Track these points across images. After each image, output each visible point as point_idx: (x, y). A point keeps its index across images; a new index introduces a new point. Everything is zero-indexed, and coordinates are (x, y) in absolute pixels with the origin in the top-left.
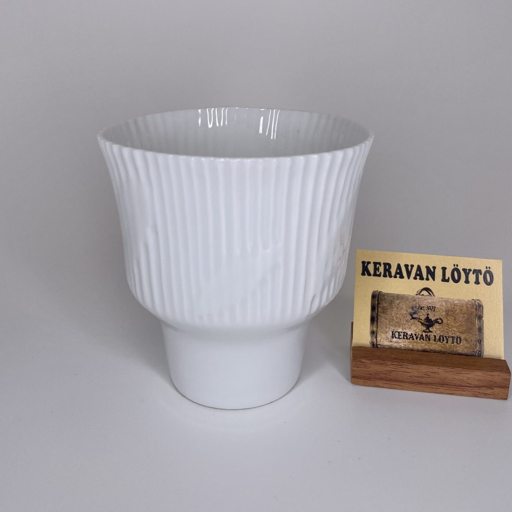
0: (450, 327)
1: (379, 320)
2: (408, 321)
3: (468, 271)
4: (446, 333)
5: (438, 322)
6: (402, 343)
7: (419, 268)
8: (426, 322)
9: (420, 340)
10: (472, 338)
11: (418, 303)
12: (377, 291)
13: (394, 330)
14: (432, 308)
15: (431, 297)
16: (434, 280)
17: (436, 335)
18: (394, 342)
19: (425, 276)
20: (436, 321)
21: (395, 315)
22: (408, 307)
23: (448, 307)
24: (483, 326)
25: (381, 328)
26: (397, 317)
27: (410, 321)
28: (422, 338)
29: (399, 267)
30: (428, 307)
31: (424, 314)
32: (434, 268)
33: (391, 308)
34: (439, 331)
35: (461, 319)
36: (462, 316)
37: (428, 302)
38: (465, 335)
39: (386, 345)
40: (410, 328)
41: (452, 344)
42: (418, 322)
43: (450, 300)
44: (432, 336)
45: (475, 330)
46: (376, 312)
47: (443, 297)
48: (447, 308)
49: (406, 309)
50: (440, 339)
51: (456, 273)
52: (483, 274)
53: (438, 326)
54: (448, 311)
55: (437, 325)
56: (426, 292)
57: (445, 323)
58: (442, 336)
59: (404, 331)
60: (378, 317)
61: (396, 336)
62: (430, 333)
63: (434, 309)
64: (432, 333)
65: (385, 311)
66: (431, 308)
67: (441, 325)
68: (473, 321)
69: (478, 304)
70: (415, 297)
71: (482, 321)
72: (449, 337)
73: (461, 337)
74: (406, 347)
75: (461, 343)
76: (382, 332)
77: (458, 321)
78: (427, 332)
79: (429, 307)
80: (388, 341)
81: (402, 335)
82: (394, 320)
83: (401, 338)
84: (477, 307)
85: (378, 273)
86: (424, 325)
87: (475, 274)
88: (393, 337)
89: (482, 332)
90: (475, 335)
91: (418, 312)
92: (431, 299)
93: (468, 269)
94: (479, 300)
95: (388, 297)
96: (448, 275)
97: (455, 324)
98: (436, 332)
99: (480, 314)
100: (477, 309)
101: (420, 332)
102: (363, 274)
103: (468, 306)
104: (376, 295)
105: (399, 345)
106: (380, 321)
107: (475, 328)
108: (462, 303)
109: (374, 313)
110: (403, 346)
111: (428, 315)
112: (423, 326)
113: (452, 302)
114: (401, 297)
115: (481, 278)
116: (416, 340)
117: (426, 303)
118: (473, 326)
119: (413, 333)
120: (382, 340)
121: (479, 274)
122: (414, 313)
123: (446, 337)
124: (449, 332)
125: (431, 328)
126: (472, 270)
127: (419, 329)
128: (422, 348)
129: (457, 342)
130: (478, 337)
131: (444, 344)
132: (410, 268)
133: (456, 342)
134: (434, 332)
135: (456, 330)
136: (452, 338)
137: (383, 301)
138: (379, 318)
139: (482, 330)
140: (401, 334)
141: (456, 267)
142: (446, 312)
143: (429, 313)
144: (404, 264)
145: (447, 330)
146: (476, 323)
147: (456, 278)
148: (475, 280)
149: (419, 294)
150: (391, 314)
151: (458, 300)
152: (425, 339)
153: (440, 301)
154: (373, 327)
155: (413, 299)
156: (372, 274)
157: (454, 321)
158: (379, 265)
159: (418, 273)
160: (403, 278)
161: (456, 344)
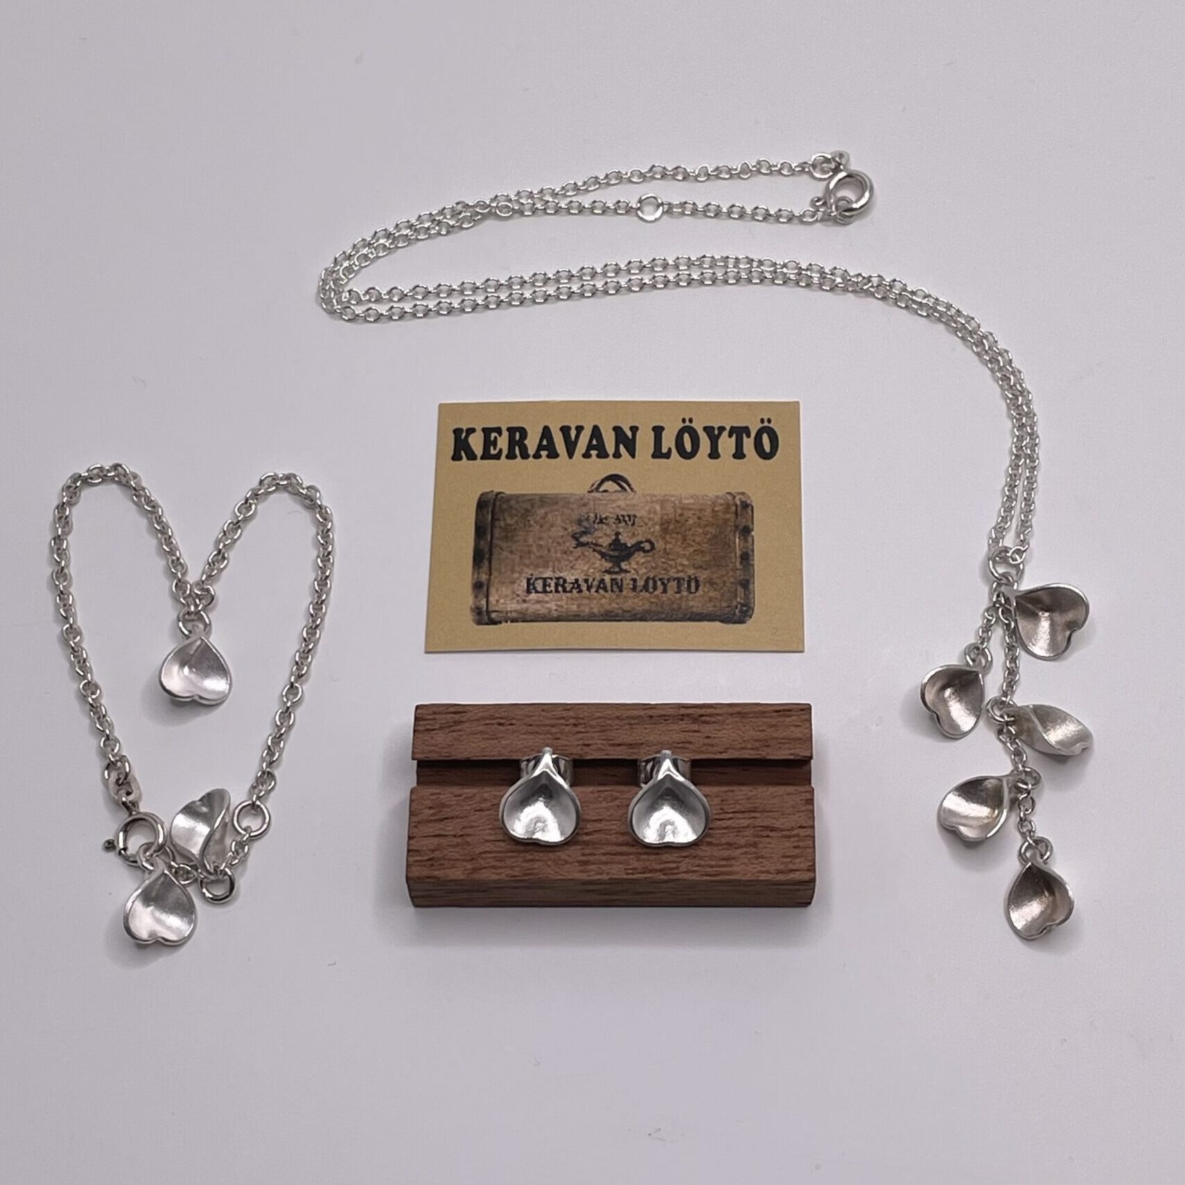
0: (670, 557)
1: (494, 556)
2: (568, 553)
3: (716, 432)
4: (663, 572)
5: (643, 550)
6: (553, 603)
7: (596, 432)
8: (612, 550)
9: (597, 591)
10: (725, 578)
11: (595, 509)
12: (492, 491)
13: (532, 575)
14: (629, 519)
15: (626, 495)
16: (633, 456)
17: (637, 578)
18: (533, 602)
19: (610, 449)
20: (638, 547)
21: (534, 542)
22: (567, 521)
23: (668, 514)
24: (753, 551)
25: (500, 573)
26: (540, 547)
27: (572, 552)
29: (546, 432)
30: (618, 516)
31: (608, 533)
32: (634, 429)
33: (525, 526)
34: (646, 568)
35: (700, 539)
36: (702, 531)
37: (619, 507)
38: (708, 572)
39: (511, 612)
40: (572, 567)
41: (678, 595)
42: (592, 553)
43: (673, 499)
44: (628, 581)
45: (733, 560)
46: (487, 539)
47: (654, 493)
48: (665, 517)
50: (646, 587)
51: (686, 437)
52: (753, 435)
53: (643, 557)
54: (668, 523)
55: (639, 555)
56: (615, 485)
57: (660, 550)
58: (653, 579)
59: (557, 576)
60: (494, 550)
61: (537, 589)
62: (623, 575)
63: (634, 520)
64: (628, 574)
65: (510, 535)
66: (627, 519)
67: (651, 554)
68: (729, 539)
69: (742, 502)
70: (586, 496)
71: (750, 539)
72: (668, 579)
73: (698, 579)
74: (563, 610)
75: (700, 592)
76: (503, 583)
77: (693, 544)
78: (616, 573)
79: (621, 518)
80: (518, 601)
81: (553, 584)
82: (534, 554)
83: (551, 592)
84: (739, 509)
85: (493, 452)
86: (608, 558)
87: (734, 435)
88: (528, 592)
89: (752, 563)
90: (732, 570)
91: (593, 530)
92: (625, 499)
93: (716, 426)
94: (743, 494)
95: (518, 503)
96: (668, 442)
97: (684, 549)
98: (637, 572)
99: (743, 525)
100: (739, 512)
101: (597, 574)
102: (456, 457)
103: (716, 509)
104: (488, 501)
105: (542, 606)
106: (499, 559)
107: (733, 555)
108: (702, 502)
109: (482, 542)
110: (554, 608)
111: (617, 534)
112: (606, 560)
113: (677, 502)
114: (551, 499)
115: (748, 444)
116: (587, 593)
117: (613, 508)
118: (729, 550)
119: (581, 578)
120: (502, 601)
121: (744, 435)
122: (582, 532)
123: (660, 580)
124: (669, 568)
125: (626, 563)
126: (728, 428)
127: (595, 569)
128: (602, 610)
129: (689, 590)
130: (740, 576)
131: (657, 596)
132: (573, 433)
133: (685, 589)
134: (633, 571)
135: (686, 563)
136: (676, 581)
137: (506, 513)
138: (496, 551)
139: (751, 558)
140: (550, 583)
141: (687, 423)
142: (662, 524)
143: (621, 530)
144: (560, 426)
145: (665, 565)
146: (735, 543)
147: (688, 446)
148: (733, 451)
149: (597, 489)
150: (525, 541)
151: (692, 497)
152: (609, 588)
153: (647, 502)
154: (479, 574)
155: (582, 502)
156: (479, 456)
157: (682, 543)
158: (496, 434)
159: (595, 442)
160: (556, 455)
161: (687, 593)
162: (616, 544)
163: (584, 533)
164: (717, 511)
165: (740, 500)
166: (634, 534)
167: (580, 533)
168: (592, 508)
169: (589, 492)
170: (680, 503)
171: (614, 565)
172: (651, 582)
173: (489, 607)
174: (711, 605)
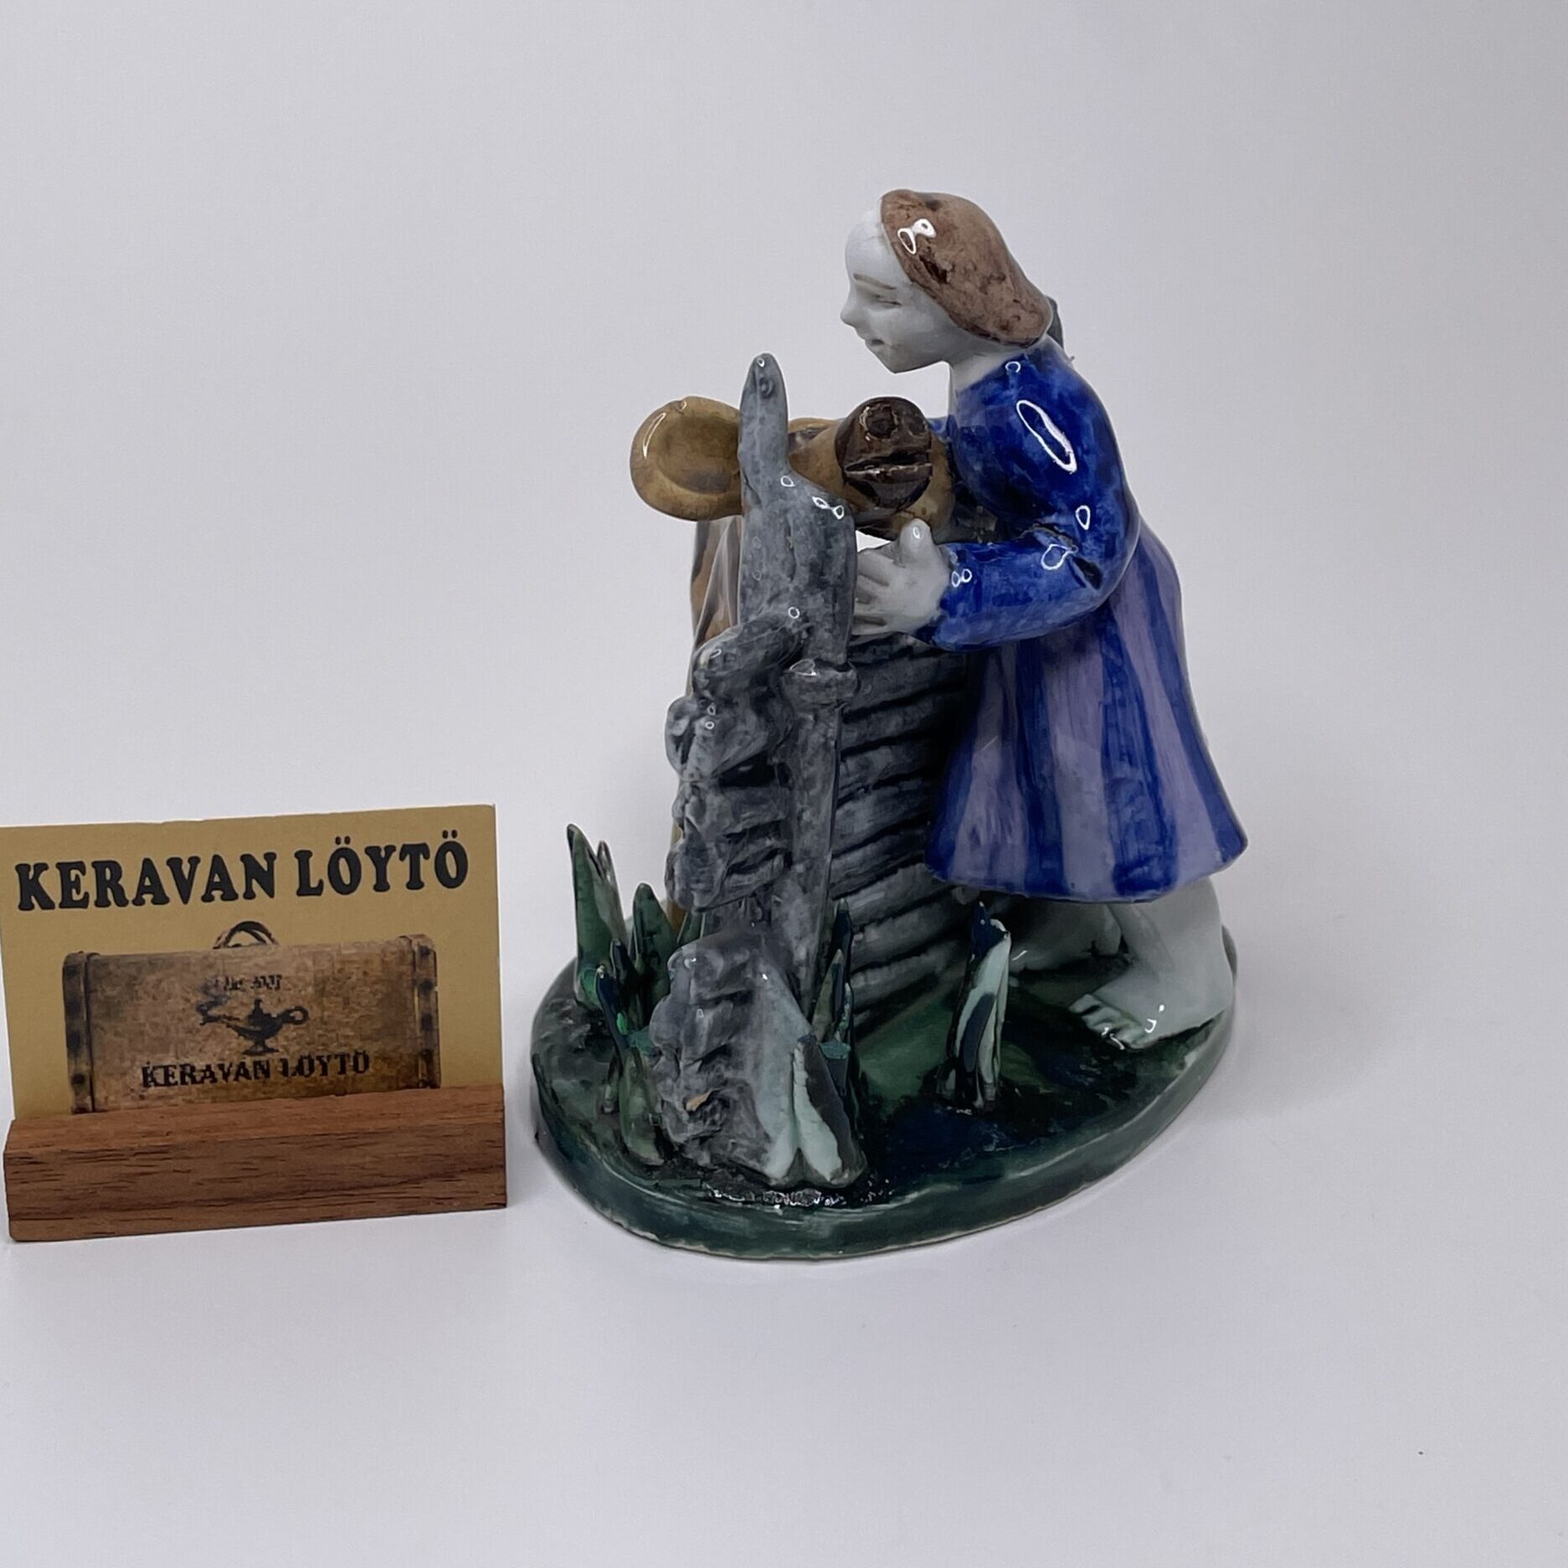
0: (330, 1027)
1: (95, 1041)
2: (194, 1032)
3: (383, 854)
4: (320, 1048)
5: (293, 1021)
6: (180, 1098)
7: (218, 864)
8: (252, 1025)
10: (402, 1050)
11: (224, 970)
12: (81, 952)
13: (148, 1063)
14: (271, 982)
15: (264, 946)
16: (271, 895)
17: (288, 1058)
18: (152, 1097)
19: (239, 885)
20: (286, 1017)
21: (147, 1019)
22: (188, 990)
23: (323, 971)
24: (437, 1011)
25: (105, 1062)
26: (156, 1025)
28: (242, 1071)
29: (148, 866)
30: (256, 978)
31: (245, 1001)
32: (270, 857)
34: (298, 1043)
35: (367, 1001)
36: (369, 990)
37: (256, 965)
38: (380, 1043)
40: (201, 1051)
41: (342, 1077)
42: (226, 1030)
43: (329, 949)
45: (412, 1026)
46: (82, 1018)
47: (305, 943)
48: (320, 975)
50: (299, 1069)
51: (343, 863)
52: (433, 855)
53: (294, 1031)
54: (323, 982)
55: (289, 1028)
56: (249, 935)
57: (315, 1020)
58: (309, 1057)
59: (183, 1063)
60: (93, 1032)
61: (157, 1081)
62: (269, 1055)
63: (278, 982)
64: (276, 1054)
65: (112, 1011)
66: (268, 981)
67: (304, 1025)
68: (405, 999)
69: (421, 948)
70: (212, 954)
71: (432, 996)
72: (329, 1057)
73: (368, 1053)
75: (370, 1070)
76: (111, 1075)
77: (359, 1008)
78: (260, 1054)
79: (262, 980)
80: (132, 1098)
81: (177, 1072)
82: (148, 1035)
83: (176, 1083)
84: (417, 957)
85: (76, 897)
86: (247, 1035)
87: (408, 858)
88: (146, 1084)
89: (435, 1027)
90: (410, 1038)
91: (224, 1000)
92: (264, 954)
93: (382, 846)
94: (422, 936)
95: (119, 966)
96: (318, 871)
97: (347, 1017)
98: (287, 1050)
99: (425, 977)
100: (417, 962)
101: (235, 1057)
102: (25, 906)
103: (386, 959)
104: (78, 966)
105: (165, 1103)
106: (101, 1044)
107: (410, 1020)
108: (367, 951)
109: (76, 1023)
111: (258, 1002)
112: (245, 1037)
113: (335, 954)
114: (164, 961)
115: (427, 867)
116: (224, 1082)
117: (250, 968)
118: (406, 1014)
119: (214, 1063)
120: (112, 1098)
121: (421, 857)
122: (211, 1002)
123: (319, 1058)
124: (328, 1042)
125: (272, 1039)
126: (399, 847)
127: (230, 1050)
129: (356, 1068)
130: (421, 1044)
131: (315, 1078)
132: (186, 868)
133: (350, 1068)
134: (281, 1050)
135: (352, 1034)
136: (339, 1059)
137: (104, 982)
138: (95, 1033)
139: (434, 1021)
140: (173, 1073)
141: (343, 845)
142: (316, 985)
143: (262, 997)
144: (167, 858)
145: (323, 1039)
146: (413, 1005)
147: (346, 879)
148: (407, 879)
149: (226, 944)
150: (134, 1018)
151: (354, 945)
152: (252, 1074)
153: (294, 956)
154: (76, 1062)
155: (207, 962)
156: (57, 905)
157: (344, 1009)
158: (78, 872)
159: (217, 879)
160: (165, 900)
161: (353, 1073)
162: (257, 1015)
163: (215, 1003)
164: (387, 963)
165: (418, 945)
166: (279, 1000)
167: (206, 1004)
168: (221, 968)
169: (215, 948)
170: (339, 953)
171: (257, 1044)
172: (306, 1062)
173: (96, 1106)
174: (385, 1085)
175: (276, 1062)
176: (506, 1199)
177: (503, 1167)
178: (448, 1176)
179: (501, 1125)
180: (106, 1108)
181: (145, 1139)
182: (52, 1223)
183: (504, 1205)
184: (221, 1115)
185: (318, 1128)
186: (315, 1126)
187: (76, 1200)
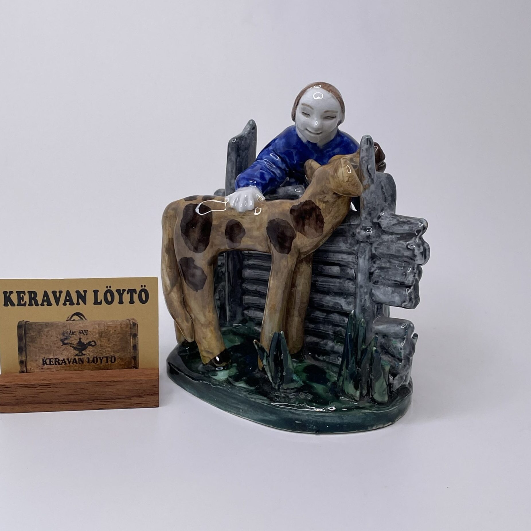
0: (103, 348)
1: (27, 350)
2: (59, 348)
3: (121, 292)
4: (100, 354)
5: (91, 345)
6: (54, 369)
7: (68, 293)
8: (79, 346)
9: (73, 364)
10: (127, 356)
12: (24, 321)
13: (44, 357)
14: (85, 332)
15: (83, 321)
16: (85, 304)
17: (90, 357)
18: (46, 369)
19: (75, 301)
20: (89, 344)
21: (44, 343)
23: (101, 329)
24: (138, 344)
25: (30, 357)
26: (46, 344)
27: (61, 347)
28: (75, 361)
29: (46, 294)
31: (76, 338)
32: (85, 292)
33: (40, 336)
34: (93, 353)
35: (115, 339)
36: (116, 336)
37: (80, 327)
38: (119, 353)
40: (61, 354)
41: (107, 364)
42: (70, 347)
43: (104, 322)
45: (130, 348)
46: (23, 342)
47: (95, 320)
48: (101, 331)
49: (57, 335)
50: (93, 361)
51: (108, 294)
52: (138, 293)
53: (92, 348)
54: (102, 333)
55: (90, 348)
56: (78, 317)
57: (99, 345)
58: (96, 357)
59: (55, 358)
61: (47, 363)
62: (83, 356)
63: (87, 332)
64: (85, 356)
65: (33, 340)
67: (95, 347)
68: (128, 339)
69: (133, 323)
70: (66, 322)
71: (137, 339)
72: (103, 358)
73: (115, 357)
75: (116, 362)
76: (32, 361)
77: (112, 342)
78: (80, 356)
79: (81, 332)
80: (39, 368)
81: (54, 361)
82: (45, 349)
83: (53, 364)
84: (132, 326)
85: (22, 303)
86: (77, 349)
87: (130, 293)
88: (43, 364)
89: (137, 349)
90: (129, 352)
91: (69, 338)
92: (83, 323)
93: (121, 289)
94: (134, 319)
95: (35, 326)
96: (101, 297)
97: (109, 344)
98: (89, 355)
99: (135, 333)
101: (72, 356)
102: (6, 305)
103: (122, 326)
104: (22, 325)
105: (50, 371)
106: (30, 351)
107: (129, 346)
108: (116, 323)
109: (21, 343)
111: (80, 339)
112: (76, 350)
113: (105, 324)
114: (50, 324)
115: (136, 297)
116: (69, 364)
117: (78, 327)
118: (128, 344)
119: (65, 358)
120: (32, 368)
121: (134, 293)
122: (65, 338)
123: (100, 358)
124: (103, 353)
125: (84, 351)
126: (127, 290)
127: (71, 354)
130: (133, 354)
131: (98, 364)
132: (58, 294)
133: (110, 361)
134: (87, 355)
135: (110, 350)
136: (106, 358)
137: (31, 331)
138: (28, 347)
139: (137, 347)
140: (52, 361)
141: (109, 288)
142: (99, 334)
143: (82, 337)
144: (52, 291)
145: (101, 352)
146: (130, 341)
147: (110, 299)
148: (129, 300)
149: (70, 319)
150: (40, 343)
151: (111, 321)
152: (78, 362)
153: (93, 324)
154: (21, 356)
155: (64, 326)
156: (16, 305)
157: (108, 342)
158: (23, 294)
159: (68, 298)
160: (51, 305)
161: (110, 363)
162: (80, 343)
163: (66, 339)
164: (122, 327)
165: (132, 322)
166: (87, 338)
167: (64, 339)
168: (69, 327)
169: (68, 321)
170: (107, 323)
171: (79, 353)
172: (95, 359)
173: (27, 371)
174: (120, 367)
175: (86, 359)
176: (159, 404)
177: (158, 394)
178: (140, 396)
179: (158, 381)
180: (30, 371)
181: (43, 381)
182: (12, 407)
183: (158, 406)
184: (67, 375)
185: (99, 379)
186: (98, 379)
187: (20, 400)
